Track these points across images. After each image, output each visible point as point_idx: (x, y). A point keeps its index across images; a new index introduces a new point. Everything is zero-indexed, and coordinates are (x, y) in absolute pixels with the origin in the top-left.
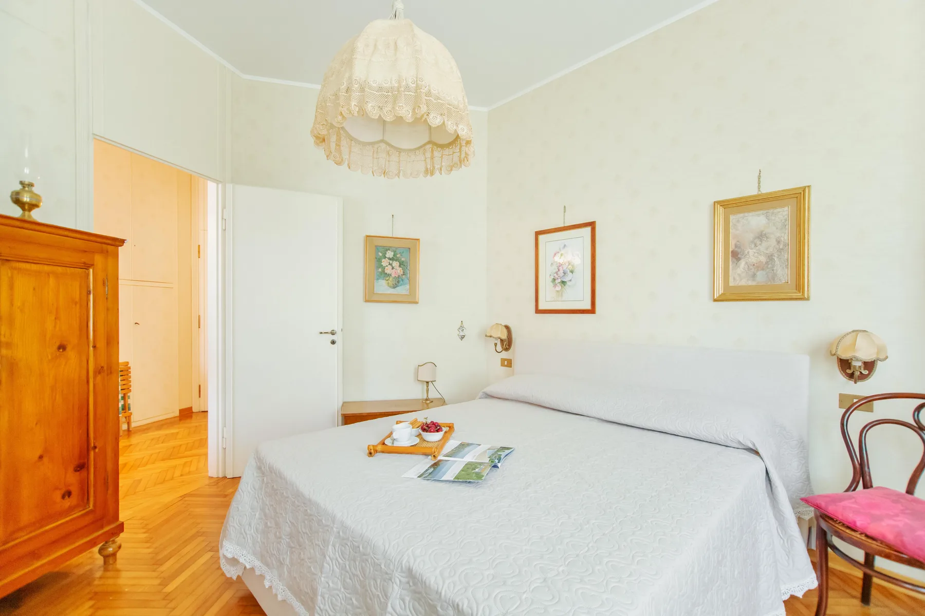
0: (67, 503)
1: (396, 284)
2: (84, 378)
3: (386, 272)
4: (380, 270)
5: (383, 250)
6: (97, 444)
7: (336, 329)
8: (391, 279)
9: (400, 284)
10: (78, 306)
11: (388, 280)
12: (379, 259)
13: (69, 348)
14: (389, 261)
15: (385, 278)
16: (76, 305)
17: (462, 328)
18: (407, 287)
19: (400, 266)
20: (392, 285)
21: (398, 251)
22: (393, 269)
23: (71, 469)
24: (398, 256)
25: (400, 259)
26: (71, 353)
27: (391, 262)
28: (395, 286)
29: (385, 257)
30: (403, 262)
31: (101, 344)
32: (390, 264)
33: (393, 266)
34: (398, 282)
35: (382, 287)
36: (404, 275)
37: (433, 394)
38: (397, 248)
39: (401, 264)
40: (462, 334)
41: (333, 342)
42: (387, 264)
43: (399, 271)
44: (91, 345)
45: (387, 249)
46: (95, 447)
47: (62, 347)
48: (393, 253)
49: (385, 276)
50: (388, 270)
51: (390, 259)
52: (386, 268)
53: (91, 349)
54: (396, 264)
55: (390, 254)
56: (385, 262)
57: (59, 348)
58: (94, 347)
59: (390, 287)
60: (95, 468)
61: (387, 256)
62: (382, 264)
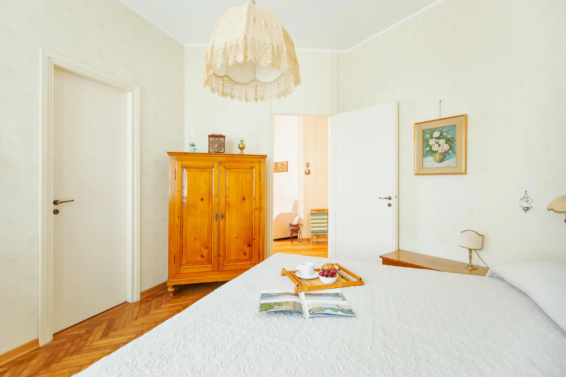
0: (245, 257)
1: (442, 159)
2: (252, 211)
3: (433, 150)
4: (428, 149)
5: (430, 132)
6: (255, 238)
7: (391, 196)
8: (437, 155)
9: (446, 158)
10: (249, 184)
11: (435, 156)
12: (427, 140)
13: (246, 199)
14: (435, 140)
15: (432, 155)
16: (249, 183)
17: (526, 198)
18: (454, 160)
19: (446, 143)
20: (439, 160)
21: (444, 130)
22: (439, 146)
23: (246, 245)
24: (444, 134)
25: (446, 136)
26: (247, 201)
27: (437, 140)
28: (441, 161)
29: (432, 138)
30: (449, 138)
31: (257, 199)
32: (436, 143)
33: (440, 144)
34: (445, 157)
35: (430, 162)
36: (450, 150)
37: (476, 262)
38: (443, 128)
39: (448, 141)
40: (526, 205)
41: (390, 205)
42: (434, 143)
43: (445, 147)
44: (254, 199)
45: (435, 130)
46: (254, 239)
47: (244, 199)
48: (439, 133)
49: (432, 154)
50: (435, 148)
51: (436, 138)
52: (433, 146)
53: (254, 200)
54: (442, 142)
55: (436, 134)
56: (432, 142)
57: (243, 199)
58: (255, 199)
59: (437, 161)
60: (254, 247)
61: (434, 136)
62: (429, 143)
